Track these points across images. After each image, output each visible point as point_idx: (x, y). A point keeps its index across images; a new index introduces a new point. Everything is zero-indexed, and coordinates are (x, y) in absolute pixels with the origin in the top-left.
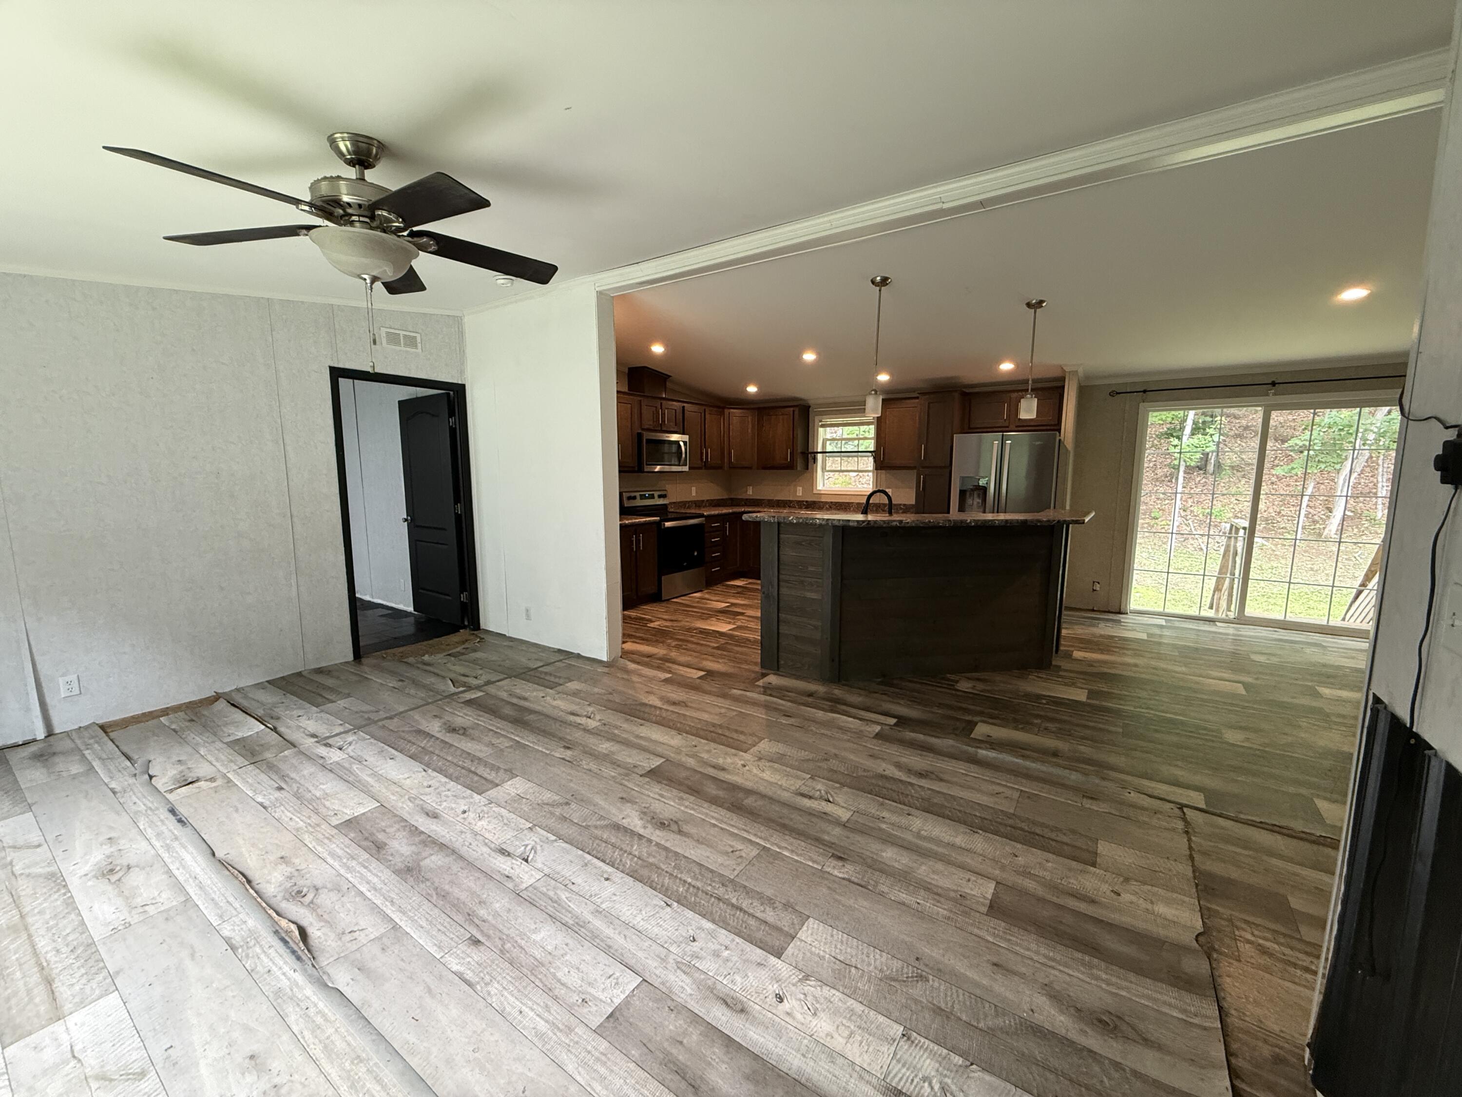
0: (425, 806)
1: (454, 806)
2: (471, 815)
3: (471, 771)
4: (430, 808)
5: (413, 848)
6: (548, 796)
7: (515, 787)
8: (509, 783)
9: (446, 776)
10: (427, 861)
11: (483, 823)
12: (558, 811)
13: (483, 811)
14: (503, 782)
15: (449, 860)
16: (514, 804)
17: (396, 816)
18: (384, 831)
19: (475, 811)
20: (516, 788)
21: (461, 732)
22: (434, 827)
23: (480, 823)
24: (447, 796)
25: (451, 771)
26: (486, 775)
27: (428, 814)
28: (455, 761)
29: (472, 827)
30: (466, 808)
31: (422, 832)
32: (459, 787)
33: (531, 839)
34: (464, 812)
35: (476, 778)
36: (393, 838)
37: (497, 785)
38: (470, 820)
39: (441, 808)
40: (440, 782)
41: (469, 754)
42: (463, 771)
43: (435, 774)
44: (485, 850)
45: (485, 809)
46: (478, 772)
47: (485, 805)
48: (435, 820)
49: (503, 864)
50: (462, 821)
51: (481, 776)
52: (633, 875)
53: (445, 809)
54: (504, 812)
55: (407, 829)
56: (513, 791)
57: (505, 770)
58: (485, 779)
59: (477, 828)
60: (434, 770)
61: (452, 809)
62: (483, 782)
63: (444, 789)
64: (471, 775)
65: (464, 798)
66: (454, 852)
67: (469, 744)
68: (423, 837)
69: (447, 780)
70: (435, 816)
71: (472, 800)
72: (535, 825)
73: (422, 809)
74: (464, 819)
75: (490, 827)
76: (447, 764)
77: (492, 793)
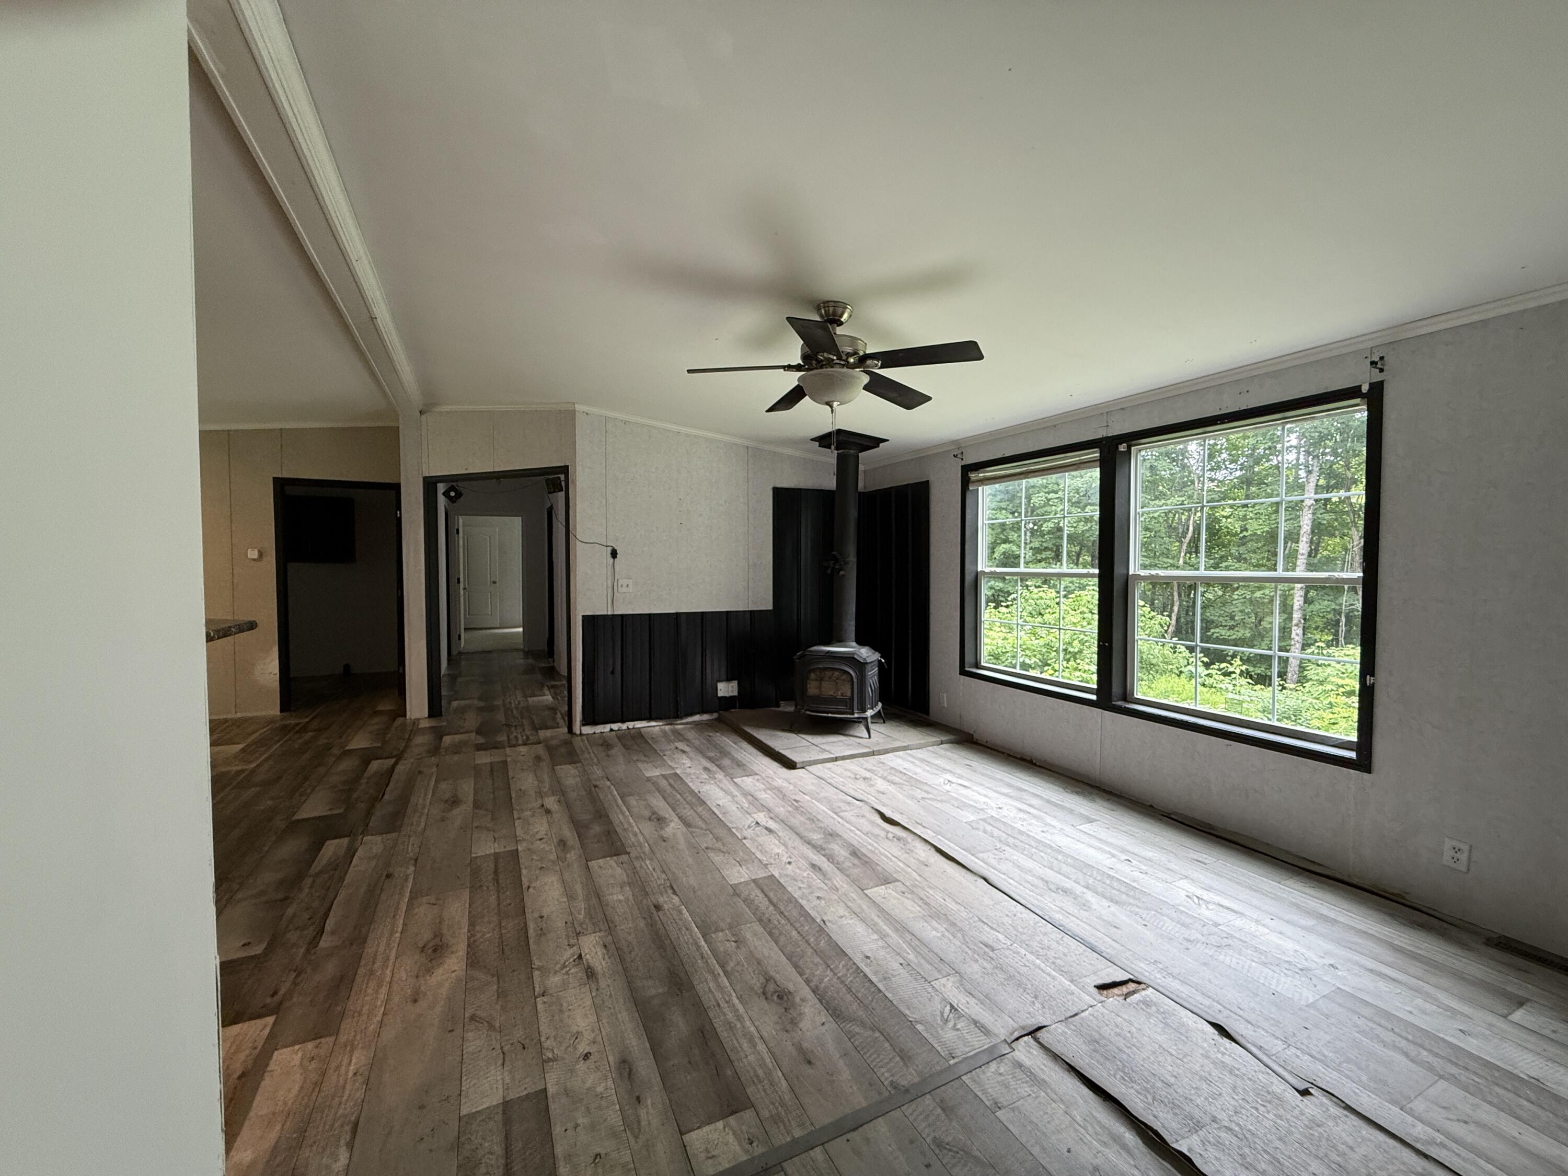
0: (822, 877)
1: (798, 871)
2: (785, 859)
3: (774, 905)
4: (818, 874)
5: (830, 846)
6: (717, 858)
7: (738, 875)
8: (742, 880)
9: (802, 906)
10: (819, 836)
11: (777, 851)
12: (719, 845)
13: (775, 859)
14: (746, 883)
15: (806, 834)
16: (748, 858)
17: (848, 876)
18: (853, 864)
19: (781, 861)
20: (739, 872)
21: (771, 987)
22: (815, 857)
23: (780, 851)
24: (803, 883)
25: (795, 913)
26: (761, 895)
27: (820, 869)
28: (788, 927)
29: (786, 850)
30: (788, 866)
31: (824, 855)
32: (789, 889)
33: (748, 833)
34: (789, 863)
35: (771, 895)
36: (846, 858)
37: (754, 881)
38: (786, 856)
39: (808, 873)
40: (808, 901)
41: (770, 934)
42: (782, 909)
43: (813, 913)
44: (780, 834)
45: (773, 862)
46: (768, 903)
47: (771, 864)
48: (814, 863)
49: (772, 825)
50: (792, 856)
51: (766, 895)
52: (703, 803)
53: (806, 871)
54: (759, 855)
55: (836, 862)
56: (743, 871)
57: (739, 896)
58: (763, 891)
59: (783, 848)
60: (814, 920)
61: (799, 868)
62: (765, 888)
63: (805, 891)
64: (775, 901)
65: (787, 876)
66: (801, 838)
67: (766, 953)
68: (823, 853)
69: (800, 900)
70: (813, 866)
71: (781, 871)
72: (741, 840)
73: (824, 875)
74: (790, 857)
75: (772, 846)
76: (798, 925)
77: (761, 874)
